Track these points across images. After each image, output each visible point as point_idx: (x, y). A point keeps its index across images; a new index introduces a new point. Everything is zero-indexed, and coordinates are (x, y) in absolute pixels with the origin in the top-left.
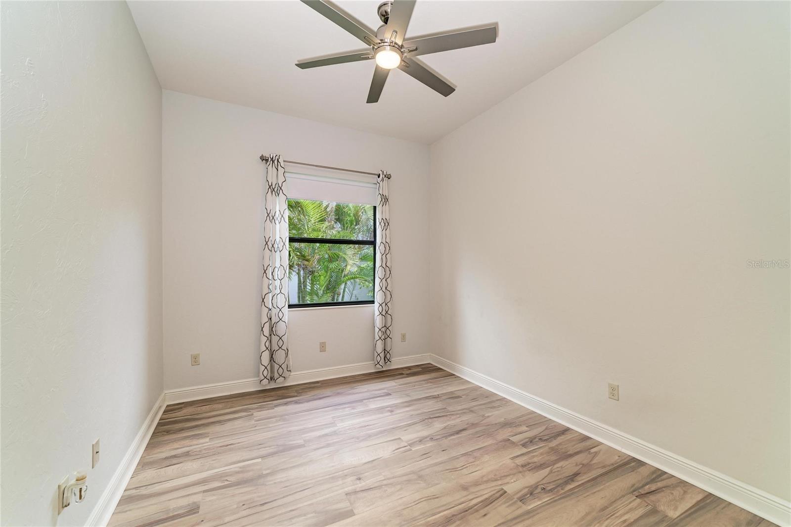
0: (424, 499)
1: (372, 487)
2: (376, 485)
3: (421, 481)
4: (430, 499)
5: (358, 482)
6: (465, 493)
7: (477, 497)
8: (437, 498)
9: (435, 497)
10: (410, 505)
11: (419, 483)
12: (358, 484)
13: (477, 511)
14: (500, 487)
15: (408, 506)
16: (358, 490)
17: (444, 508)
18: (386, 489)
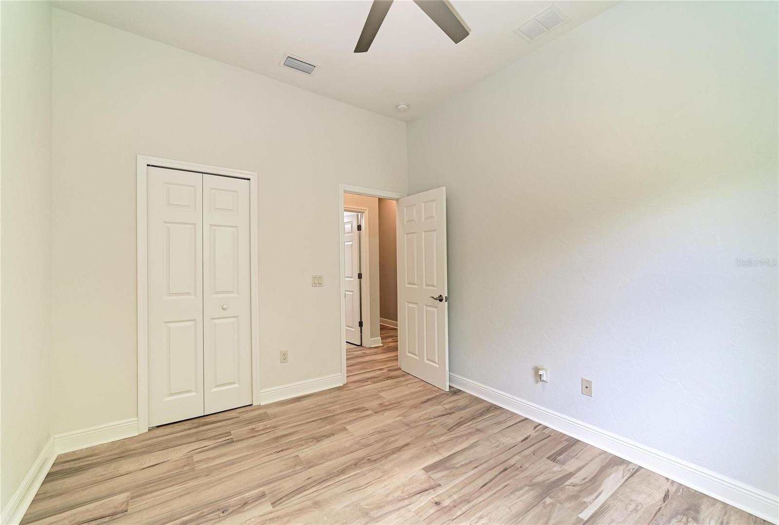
0: (363, 487)
1: (419, 495)
2: (415, 498)
3: (365, 509)
4: (356, 488)
5: (437, 500)
6: (317, 499)
7: (308, 495)
8: (349, 490)
9: (353, 490)
10: (376, 481)
11: (368, 505)
12: (436, 497)
13: (314, 481)
14: (275, 509)
15: (378, 480)
16: (431, 490)
17: (346, 480)
18: (404, 495)
